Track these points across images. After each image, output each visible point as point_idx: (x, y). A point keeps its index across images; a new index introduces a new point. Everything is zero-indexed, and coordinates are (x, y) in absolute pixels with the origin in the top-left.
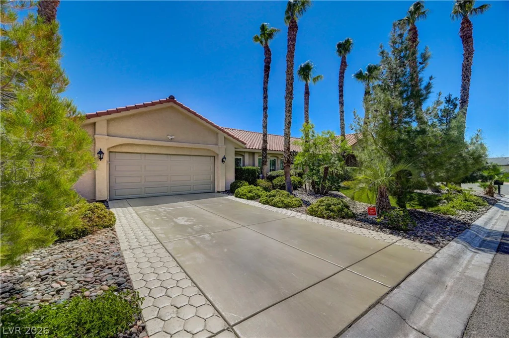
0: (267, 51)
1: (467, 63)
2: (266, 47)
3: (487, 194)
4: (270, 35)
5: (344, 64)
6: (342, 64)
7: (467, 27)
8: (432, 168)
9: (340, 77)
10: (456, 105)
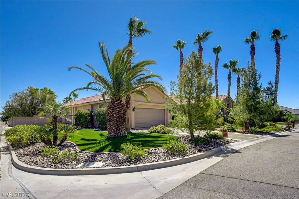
0: (181, 55)
1: (278, 65)
2: (181, 52)
3: (287, 127)
4: (182, 47)
5: (217, 59)
6: (216, 60)
7: (278, 47)
8: (262, 115)
9: (215, 66)
10: (273, 86)
